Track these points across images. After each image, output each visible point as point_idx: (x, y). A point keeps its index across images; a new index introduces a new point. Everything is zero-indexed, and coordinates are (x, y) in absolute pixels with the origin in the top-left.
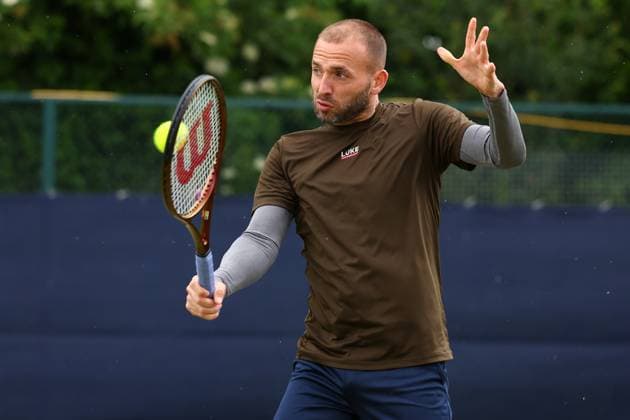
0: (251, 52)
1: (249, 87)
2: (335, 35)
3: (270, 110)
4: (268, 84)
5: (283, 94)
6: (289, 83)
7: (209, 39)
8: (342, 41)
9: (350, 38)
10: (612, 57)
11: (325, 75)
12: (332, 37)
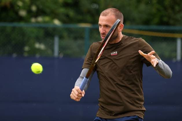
0: (34, 8)
1: (33, 20)
2: (105, 13)
3: (40, 28)
4: (40, 19)
5: (44, 22)
6: (47, 19)
7: (20, 4)
8: (107, 15)
9: (110, 14)
10: (154, 10)
11: (102, 27)
12: (104, 14)
